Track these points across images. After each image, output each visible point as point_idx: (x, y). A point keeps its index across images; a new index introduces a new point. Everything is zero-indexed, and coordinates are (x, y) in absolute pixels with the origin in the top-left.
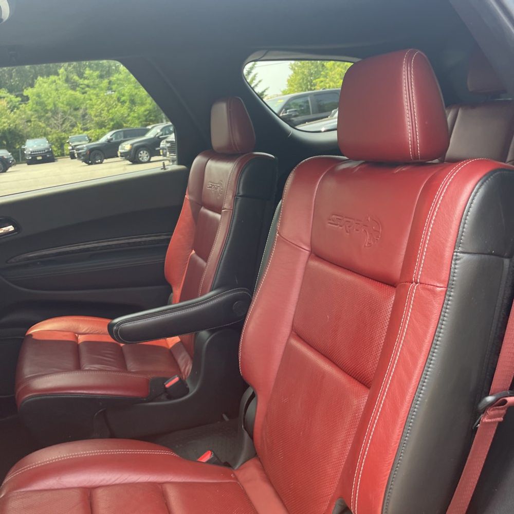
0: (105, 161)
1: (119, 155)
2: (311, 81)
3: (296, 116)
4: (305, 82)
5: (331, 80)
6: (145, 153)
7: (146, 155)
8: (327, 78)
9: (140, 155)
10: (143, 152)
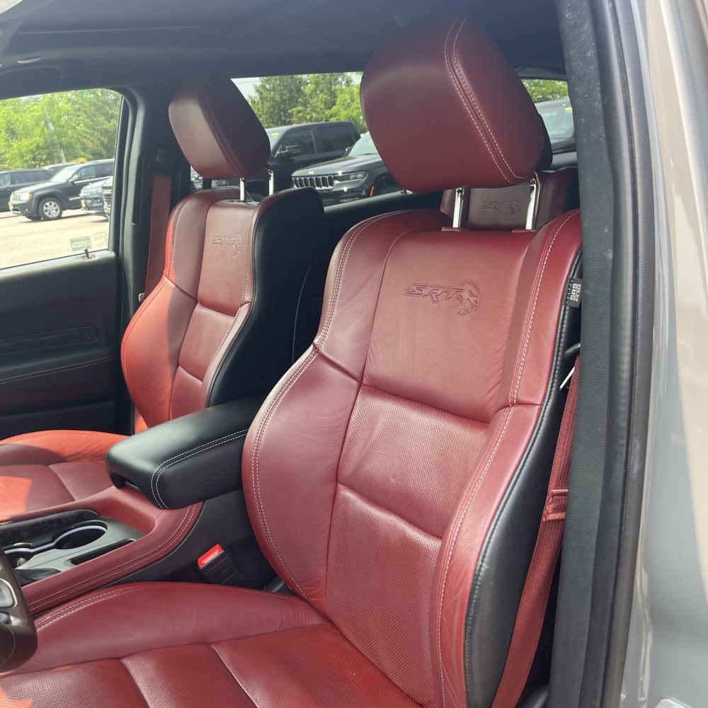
1: (11, 208)
2: (285, 112)
3: (297, 155)
4: (276, 111)
5: (313, 110)
6: (53, 205)
7: (55, 208)
8: (307, 107)
9: (45, 208)
10: (50, 204)
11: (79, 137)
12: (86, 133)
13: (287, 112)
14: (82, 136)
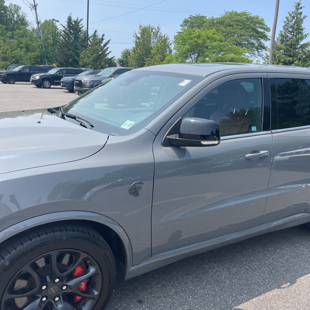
0: (16, 83)
1: (31, 81)
4: (140, 58)
5: (155, 61)
6: (48, 83)
7: (48, 84)
8: (152, 59)
9: (44, 83)
10: (47, 82)
11: (56, 56)
12: (59, 54)
13: (144, 59)
14: (57, 55)
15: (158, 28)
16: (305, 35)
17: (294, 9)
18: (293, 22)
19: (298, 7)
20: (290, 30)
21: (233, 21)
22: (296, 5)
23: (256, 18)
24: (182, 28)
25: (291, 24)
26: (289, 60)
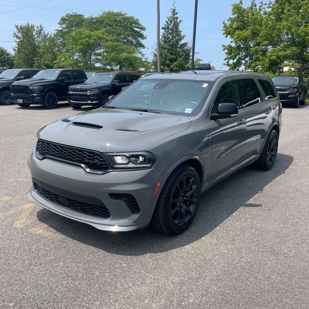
13: (32, 59)
15: (40, 26)
16: (183, 36)
17: (171, 15)
18: (172, 25)
19: (174, 12)
20: (170, 32)
21: (112, 21)
22: (172, 10)
23: (132, 19)
24: (61, 26)
25: (171, 27)
26: (173, 58)
